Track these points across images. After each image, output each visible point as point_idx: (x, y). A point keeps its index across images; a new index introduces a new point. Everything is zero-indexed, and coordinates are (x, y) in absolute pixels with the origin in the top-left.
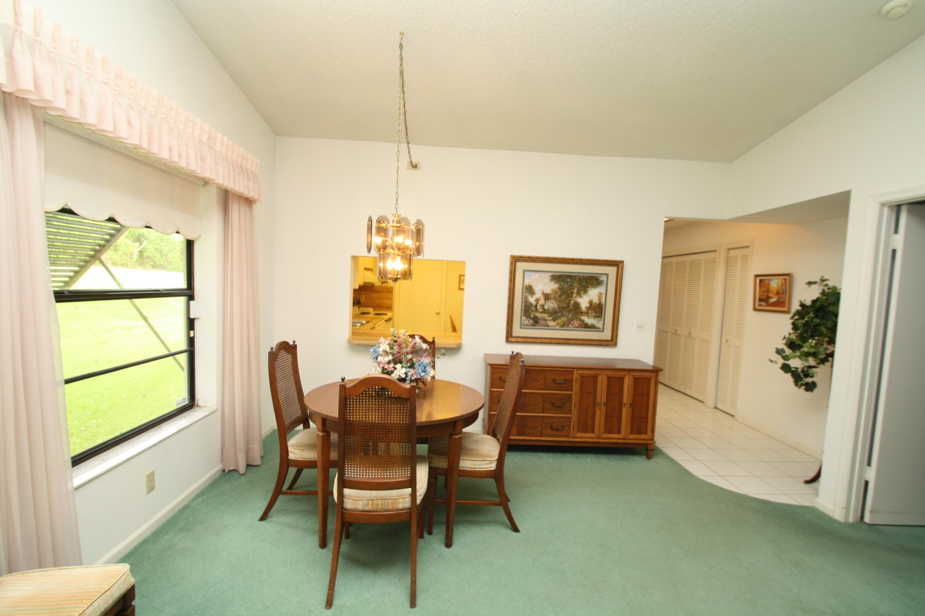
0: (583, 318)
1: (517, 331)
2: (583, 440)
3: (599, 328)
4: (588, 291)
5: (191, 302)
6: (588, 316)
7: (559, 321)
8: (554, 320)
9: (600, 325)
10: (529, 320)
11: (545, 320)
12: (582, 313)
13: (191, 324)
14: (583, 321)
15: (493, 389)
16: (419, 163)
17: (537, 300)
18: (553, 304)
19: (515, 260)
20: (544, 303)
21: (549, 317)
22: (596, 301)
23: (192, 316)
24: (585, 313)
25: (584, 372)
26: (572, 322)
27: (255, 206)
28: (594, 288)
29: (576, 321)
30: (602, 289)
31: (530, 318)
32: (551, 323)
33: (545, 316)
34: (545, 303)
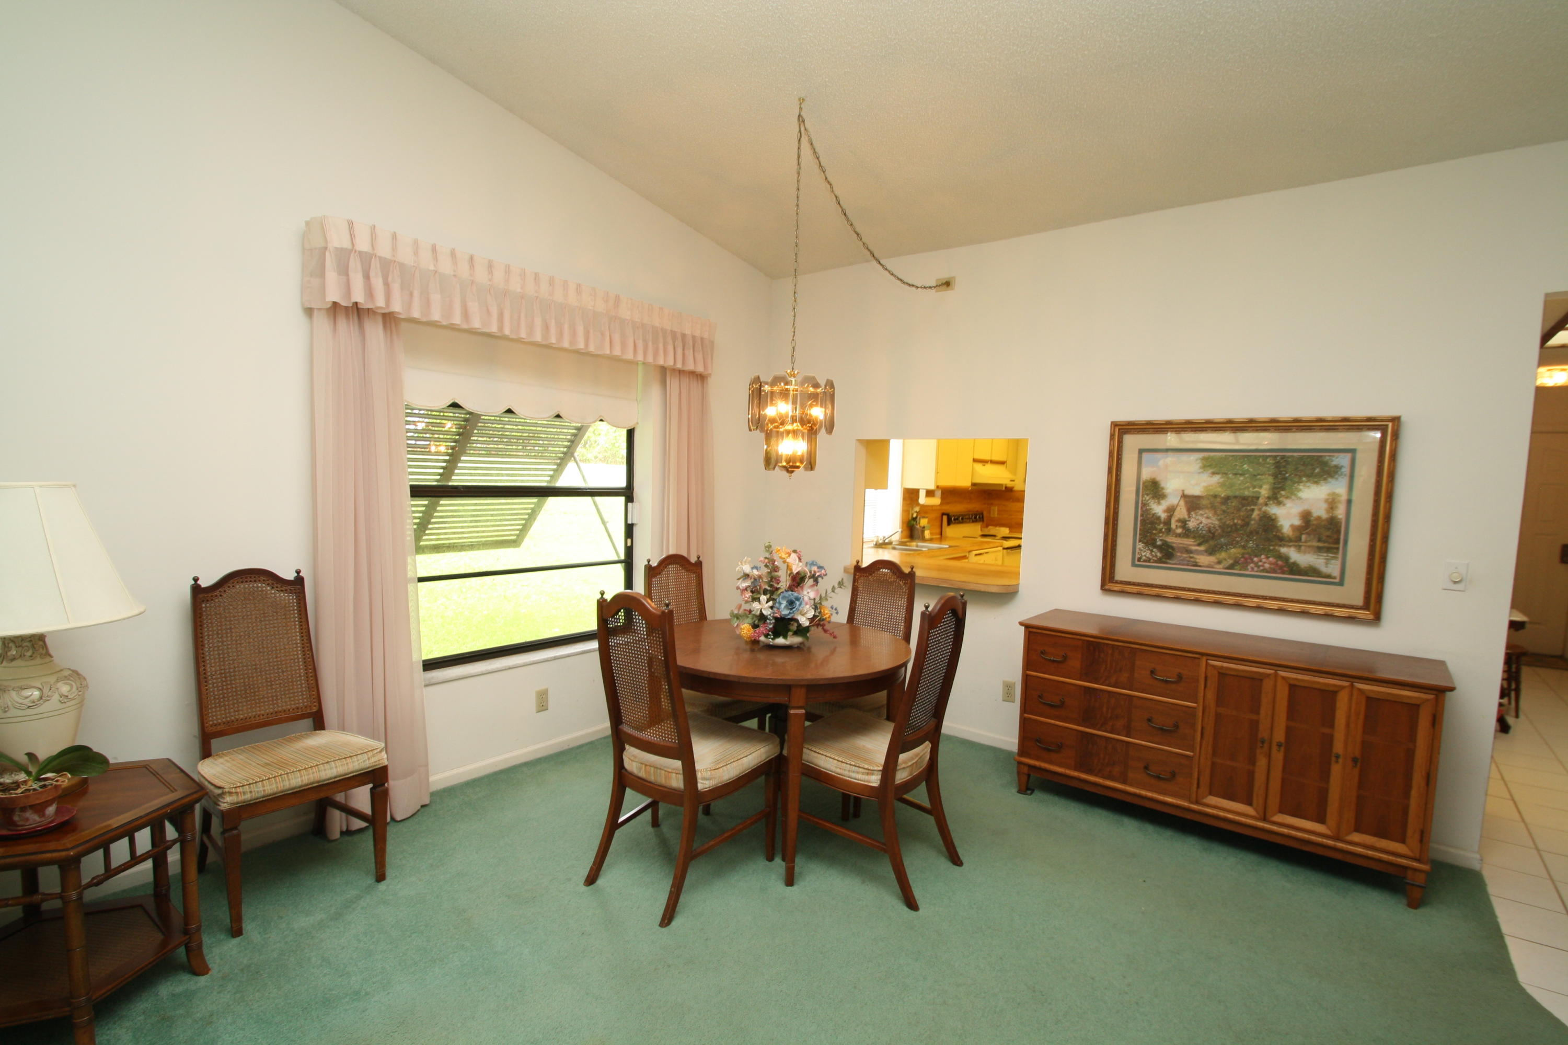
0: (1284, 550)
1: (1125, 570)
2: (1222, 814)
3: (1329, 576)
4: (1300, 490)
5: (630, 505)
6: (1299, 548)
7: (1223, 555)
8: (1211, 552)
9: (1333, 568)
10: (1152, 551)
11: (1189, 551)
12: (1282, 540)
13: (629, 530)
14: (1286, 559)
15: (1029, 672)
16: (954, 278)
17: (1171, 510)
18: (1208, 518)
19: (1121, 430)
20: (1186, 517)
21: (1199, 545)
22: (1320, 511)
23: (630, 522)
24: (1290, 540)
25: (1225, 665)
26: (1255, 559)
28: (1316, 483)
29: (1267, 558)
30: (1338, 487)
31: (1155, 546)
32: (1204, 560)
33: (1188, 542)
34: (1189, 517)
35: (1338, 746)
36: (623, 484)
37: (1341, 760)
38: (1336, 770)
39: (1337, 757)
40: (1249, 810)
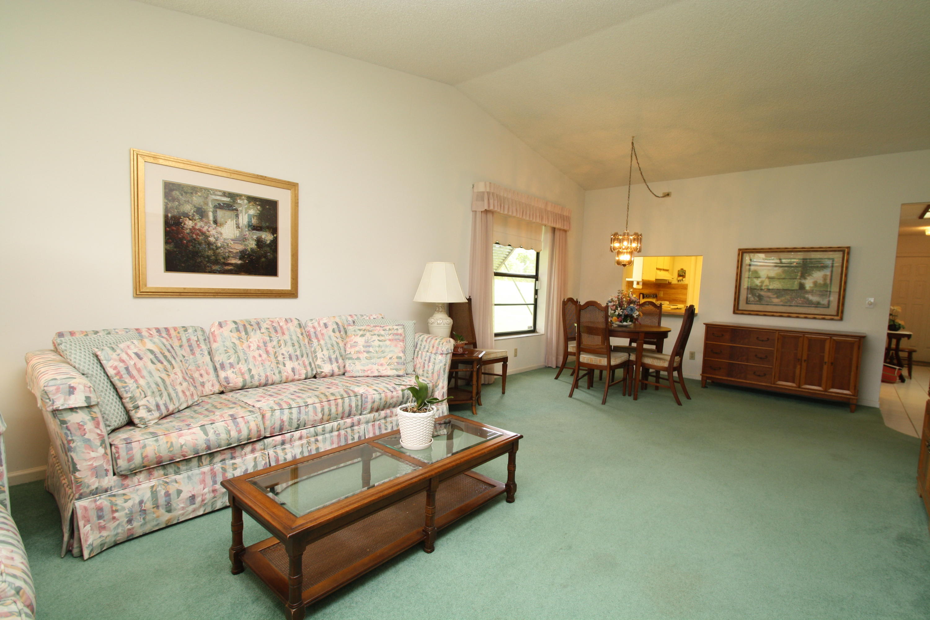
0: (807, 296)
1: (743, 305)
2: (783, 387)
3: (823, 305)
4: (813, 274)
5: (537, 282)
6: (812, 295)
7: (783, 298)
8: (777, 297)
9: (825, 302)
10: (754, 298)
11: (769, 297)
12: (807, 292)
13: (536, 292)
14: (808, 299)
15: (707, 342)
16: (671, 192)
17: (762, 282)
18: (777, 285)
19: (743, 252)
20: (768, 284)
21: (773, 295)
22: (821, 281)
23: (537, 288)
24: (809, 292)
25: (785, 334)
26: (796, 300)
27: (568, 233)
28: (819, 271)
29: (800, 299)
30: (828, 272)
31: (756, 296)
32: (776, 301)
33: (769, 294)
34: (770, 284)
35: (826, 359)
36: (534, 274)
37: (827, 364)
38: (825, 367)
39: (825, 363)
40: (794, 385)
